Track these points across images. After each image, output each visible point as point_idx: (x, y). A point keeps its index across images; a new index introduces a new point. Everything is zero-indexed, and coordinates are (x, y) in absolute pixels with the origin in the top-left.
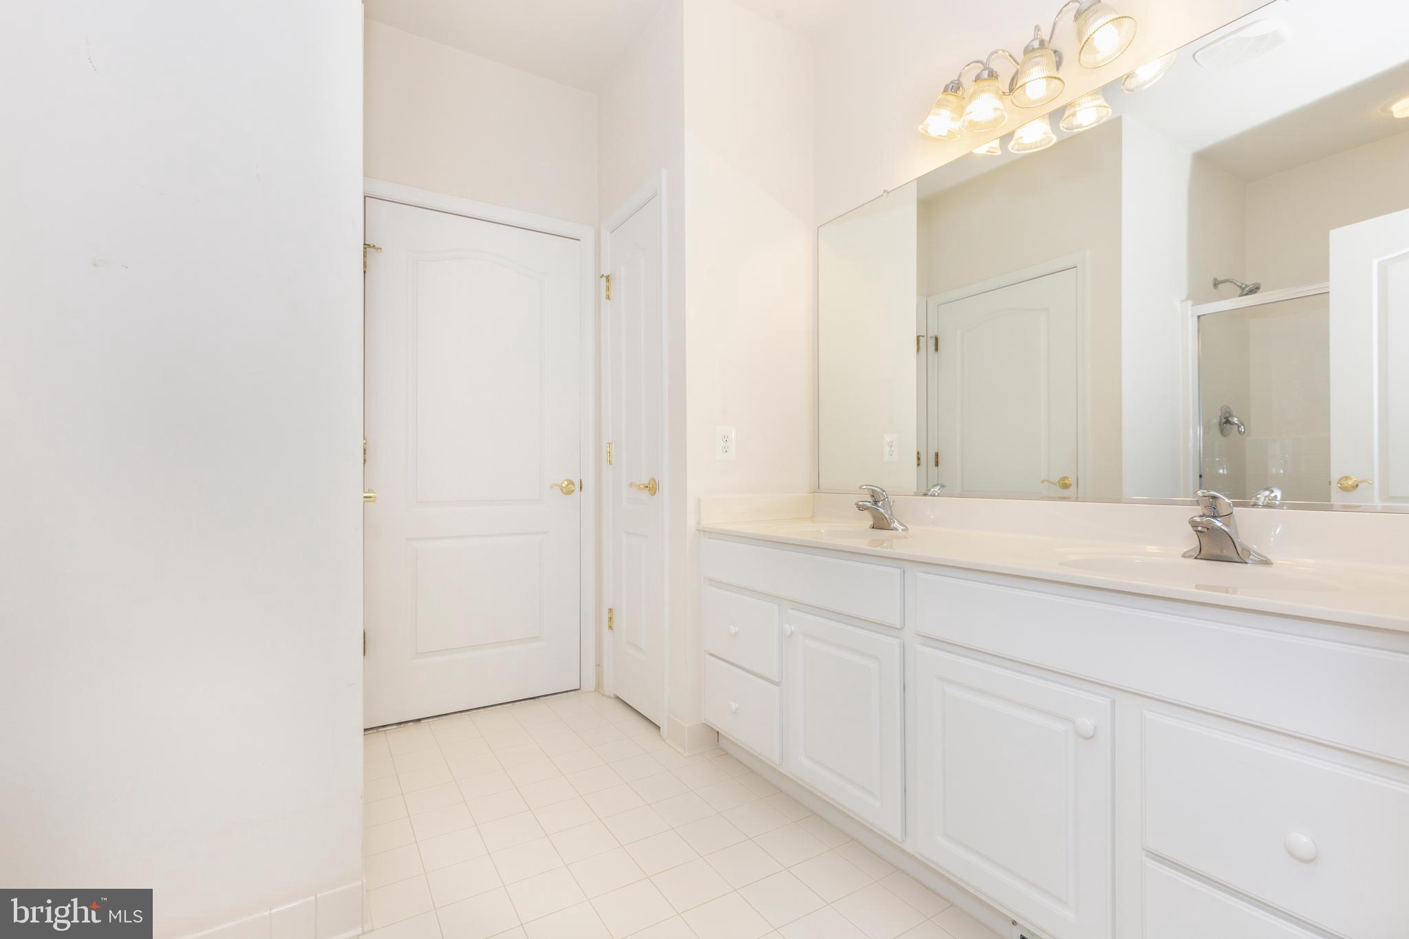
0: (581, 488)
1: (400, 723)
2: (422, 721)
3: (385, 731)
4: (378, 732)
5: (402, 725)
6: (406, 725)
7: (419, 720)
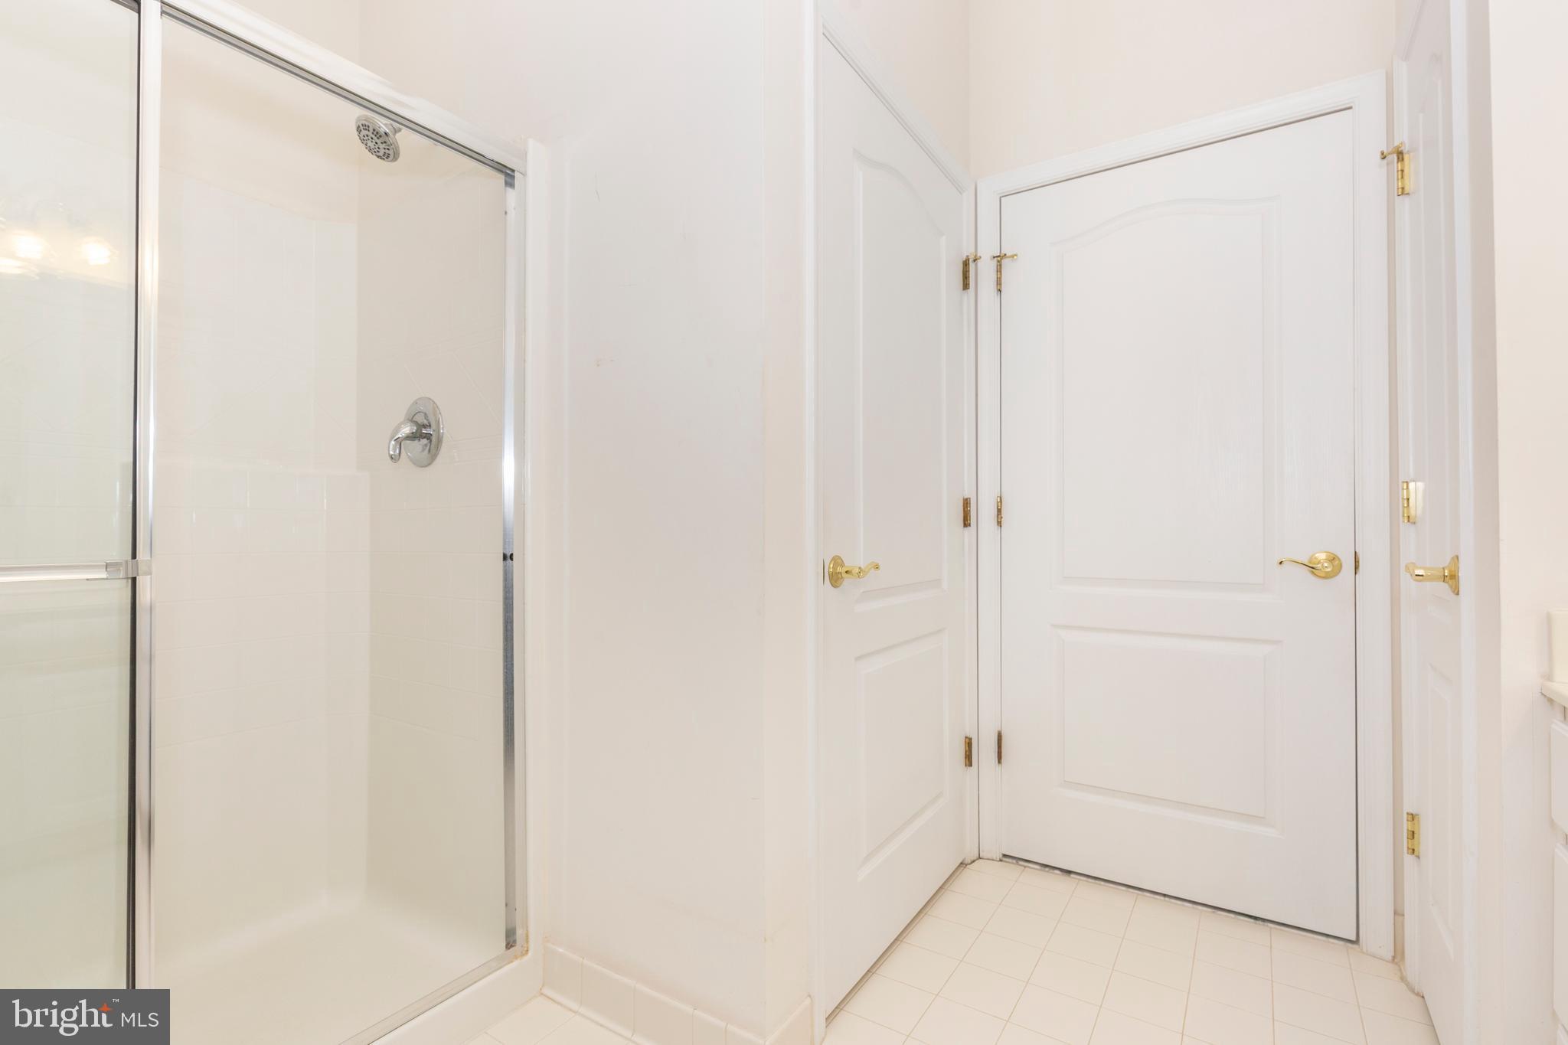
0: (1356, 568)
1: (1046, 866)
2: (1072, 875)
3: (1025, 867)
4: (1017, 864)
5: (1047, 869)
6: (1051, 871)
7: (1069, 872)
